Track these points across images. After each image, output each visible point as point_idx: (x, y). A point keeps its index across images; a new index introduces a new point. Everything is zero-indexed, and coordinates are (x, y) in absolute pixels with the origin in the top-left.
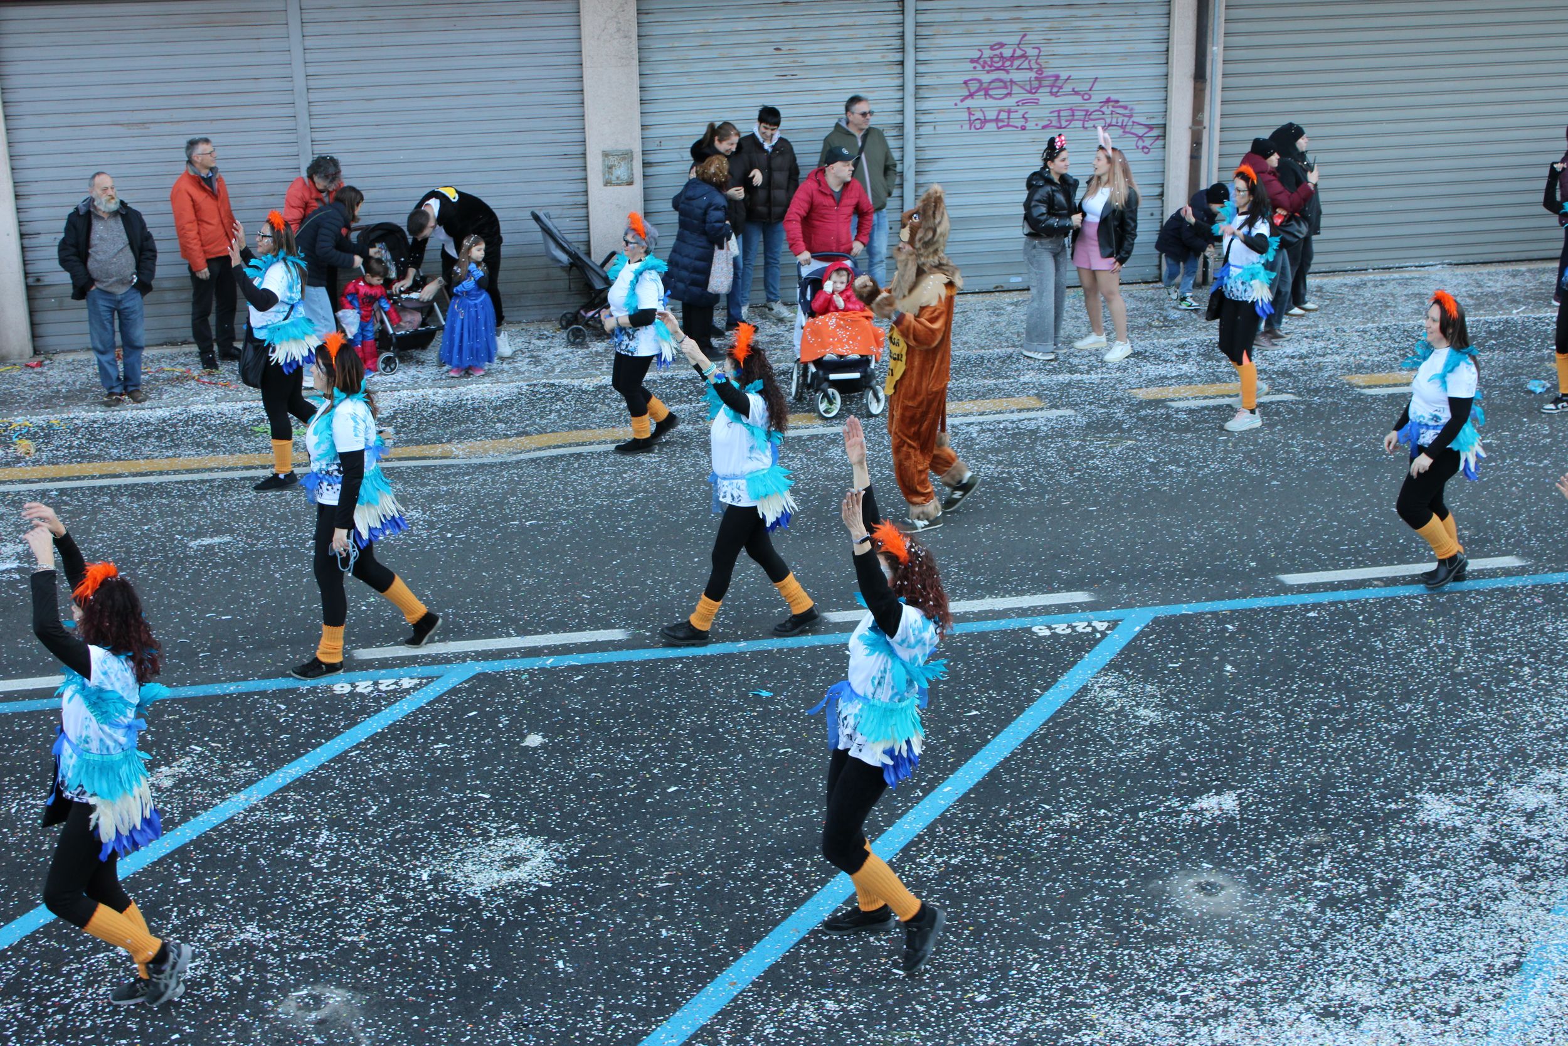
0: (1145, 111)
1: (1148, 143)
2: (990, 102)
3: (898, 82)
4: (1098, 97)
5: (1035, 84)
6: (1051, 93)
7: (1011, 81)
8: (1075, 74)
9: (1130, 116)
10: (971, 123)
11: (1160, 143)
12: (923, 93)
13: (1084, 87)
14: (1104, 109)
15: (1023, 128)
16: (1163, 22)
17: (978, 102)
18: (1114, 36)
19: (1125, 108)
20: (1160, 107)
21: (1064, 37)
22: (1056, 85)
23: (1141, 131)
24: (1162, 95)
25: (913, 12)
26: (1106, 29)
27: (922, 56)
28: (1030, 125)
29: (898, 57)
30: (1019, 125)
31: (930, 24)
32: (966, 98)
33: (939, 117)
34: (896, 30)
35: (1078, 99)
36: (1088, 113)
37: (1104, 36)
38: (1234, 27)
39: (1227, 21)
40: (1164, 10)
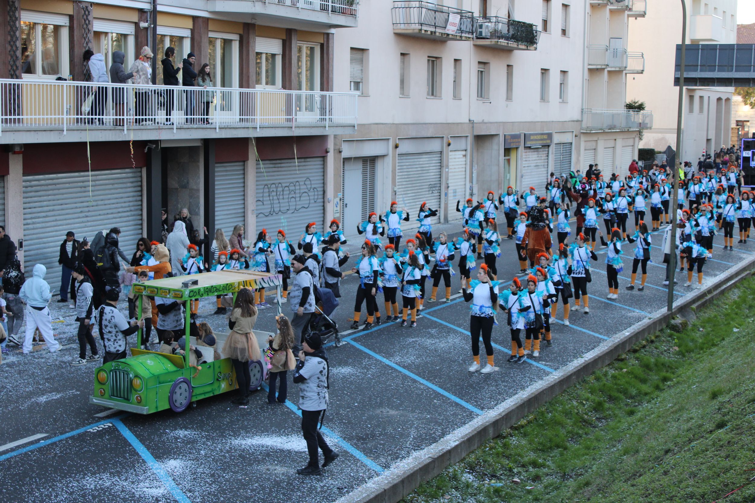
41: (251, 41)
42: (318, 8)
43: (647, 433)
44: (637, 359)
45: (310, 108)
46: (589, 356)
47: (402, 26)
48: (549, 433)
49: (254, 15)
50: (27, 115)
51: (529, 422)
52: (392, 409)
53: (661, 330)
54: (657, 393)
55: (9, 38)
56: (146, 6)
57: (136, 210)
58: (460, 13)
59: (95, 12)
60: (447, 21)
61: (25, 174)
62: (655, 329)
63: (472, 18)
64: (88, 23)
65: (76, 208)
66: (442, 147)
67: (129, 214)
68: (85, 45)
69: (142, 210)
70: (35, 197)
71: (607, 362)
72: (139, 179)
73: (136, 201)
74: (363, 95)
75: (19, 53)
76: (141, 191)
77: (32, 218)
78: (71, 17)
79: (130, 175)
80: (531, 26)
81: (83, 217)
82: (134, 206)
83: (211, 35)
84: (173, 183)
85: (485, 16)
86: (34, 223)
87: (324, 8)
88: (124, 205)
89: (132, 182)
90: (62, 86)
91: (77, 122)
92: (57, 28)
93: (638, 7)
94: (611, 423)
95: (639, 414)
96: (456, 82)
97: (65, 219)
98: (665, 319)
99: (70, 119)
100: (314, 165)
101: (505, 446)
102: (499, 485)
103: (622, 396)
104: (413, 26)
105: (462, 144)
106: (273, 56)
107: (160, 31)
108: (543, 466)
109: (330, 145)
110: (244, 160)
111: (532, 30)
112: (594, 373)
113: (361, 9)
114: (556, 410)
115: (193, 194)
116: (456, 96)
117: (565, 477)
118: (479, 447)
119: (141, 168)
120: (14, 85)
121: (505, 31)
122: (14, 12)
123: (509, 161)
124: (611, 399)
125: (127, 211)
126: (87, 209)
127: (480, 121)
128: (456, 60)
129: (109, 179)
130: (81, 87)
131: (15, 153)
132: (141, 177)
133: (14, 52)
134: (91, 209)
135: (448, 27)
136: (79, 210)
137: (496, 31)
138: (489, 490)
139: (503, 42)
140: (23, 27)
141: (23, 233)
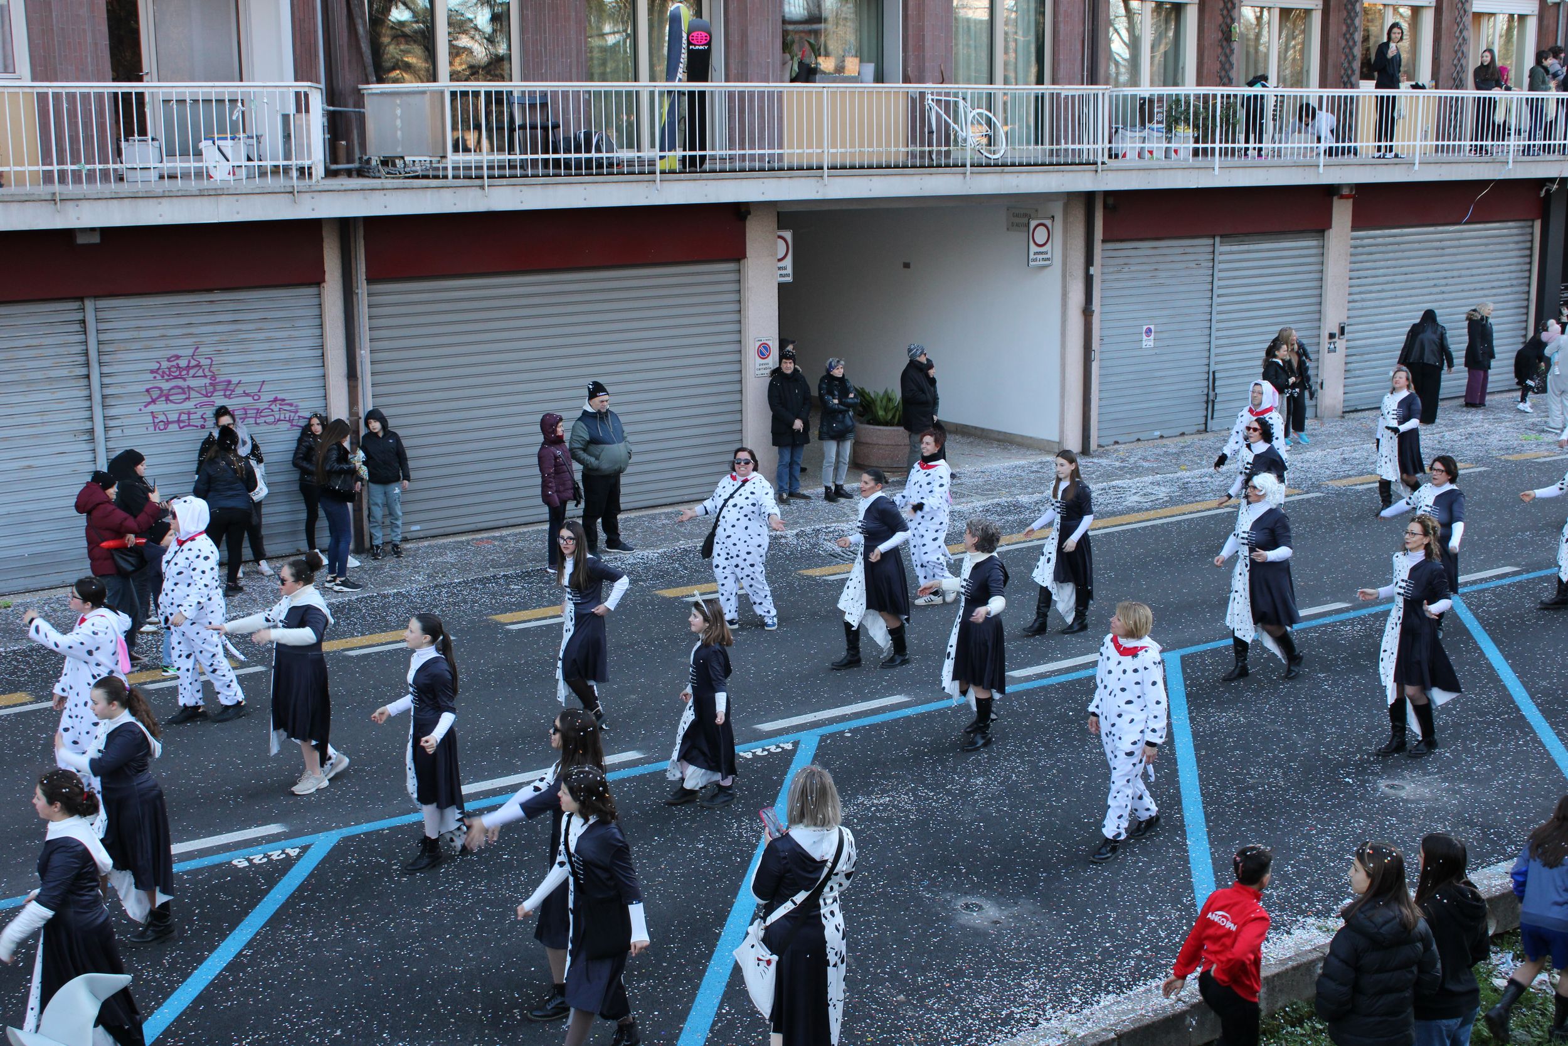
2: (171, 406)
3: (86, 393)
4: (266, 397)
5: (210, 389)
6: (225, 395)
7: (189, 387)
8: (245, 379)
9: (296, 412)
10: (155, 425)
12: (109, 401)
13: (255, 389)
14: (273, 407)
16: (317, 332)
17: (161, 406)
18: (277, 345)
19: (291, 405)
20: (321, 403)
21: (232, 348)
22: (229, 388)
24: (322, 392)
25: (94, 333)
26: (268, 340)
27: (106, 370)
29: (84, 371)
30: (199, 424)
31: (111, 342)
32: (149, 403)
33: (126, 421)
34: (80, 348)
35: (249, 400)
36: (259, 412)
37: (266, 346)
38: (377, 334)
39: (370, 329)
40: (317, 322)
50: (1362, 141)
55: (1344, 28)
57: (1521, 285)
61: (1355, 227)
64: (1464, 0)
65: (1428, 279)
67: (1508, 290)
68: (1457, 34)
69: (1529, 285)
70: (1367, 262)
72: (1529, 238)
73: (1521, 271)
75: (1357, 51)
76: (1531, 256)
77: (1360, 293)
79: (1515, 231)
81: (1437, 293)
82: (1517, 278)
86: (1363, 300)
88: (1501, 276)
89: (1517, 243)
90: (1417, 97)
91: (1437, 151)
92: (1416, 11)
97: (1410, 296)
99: (1426, 146)
119: (1533, 220)
120: (1346, 97)
125: (1506, 287)
126: (1443, 282)
129: (1480, 238)
130: (1446, 98)
131: (1342, 197)
132: (1532, 234)
133: (1351, 49)
134: (1450, 281)
136: (1432, 283)
140: (1366, 11)
141: (1346, 313)
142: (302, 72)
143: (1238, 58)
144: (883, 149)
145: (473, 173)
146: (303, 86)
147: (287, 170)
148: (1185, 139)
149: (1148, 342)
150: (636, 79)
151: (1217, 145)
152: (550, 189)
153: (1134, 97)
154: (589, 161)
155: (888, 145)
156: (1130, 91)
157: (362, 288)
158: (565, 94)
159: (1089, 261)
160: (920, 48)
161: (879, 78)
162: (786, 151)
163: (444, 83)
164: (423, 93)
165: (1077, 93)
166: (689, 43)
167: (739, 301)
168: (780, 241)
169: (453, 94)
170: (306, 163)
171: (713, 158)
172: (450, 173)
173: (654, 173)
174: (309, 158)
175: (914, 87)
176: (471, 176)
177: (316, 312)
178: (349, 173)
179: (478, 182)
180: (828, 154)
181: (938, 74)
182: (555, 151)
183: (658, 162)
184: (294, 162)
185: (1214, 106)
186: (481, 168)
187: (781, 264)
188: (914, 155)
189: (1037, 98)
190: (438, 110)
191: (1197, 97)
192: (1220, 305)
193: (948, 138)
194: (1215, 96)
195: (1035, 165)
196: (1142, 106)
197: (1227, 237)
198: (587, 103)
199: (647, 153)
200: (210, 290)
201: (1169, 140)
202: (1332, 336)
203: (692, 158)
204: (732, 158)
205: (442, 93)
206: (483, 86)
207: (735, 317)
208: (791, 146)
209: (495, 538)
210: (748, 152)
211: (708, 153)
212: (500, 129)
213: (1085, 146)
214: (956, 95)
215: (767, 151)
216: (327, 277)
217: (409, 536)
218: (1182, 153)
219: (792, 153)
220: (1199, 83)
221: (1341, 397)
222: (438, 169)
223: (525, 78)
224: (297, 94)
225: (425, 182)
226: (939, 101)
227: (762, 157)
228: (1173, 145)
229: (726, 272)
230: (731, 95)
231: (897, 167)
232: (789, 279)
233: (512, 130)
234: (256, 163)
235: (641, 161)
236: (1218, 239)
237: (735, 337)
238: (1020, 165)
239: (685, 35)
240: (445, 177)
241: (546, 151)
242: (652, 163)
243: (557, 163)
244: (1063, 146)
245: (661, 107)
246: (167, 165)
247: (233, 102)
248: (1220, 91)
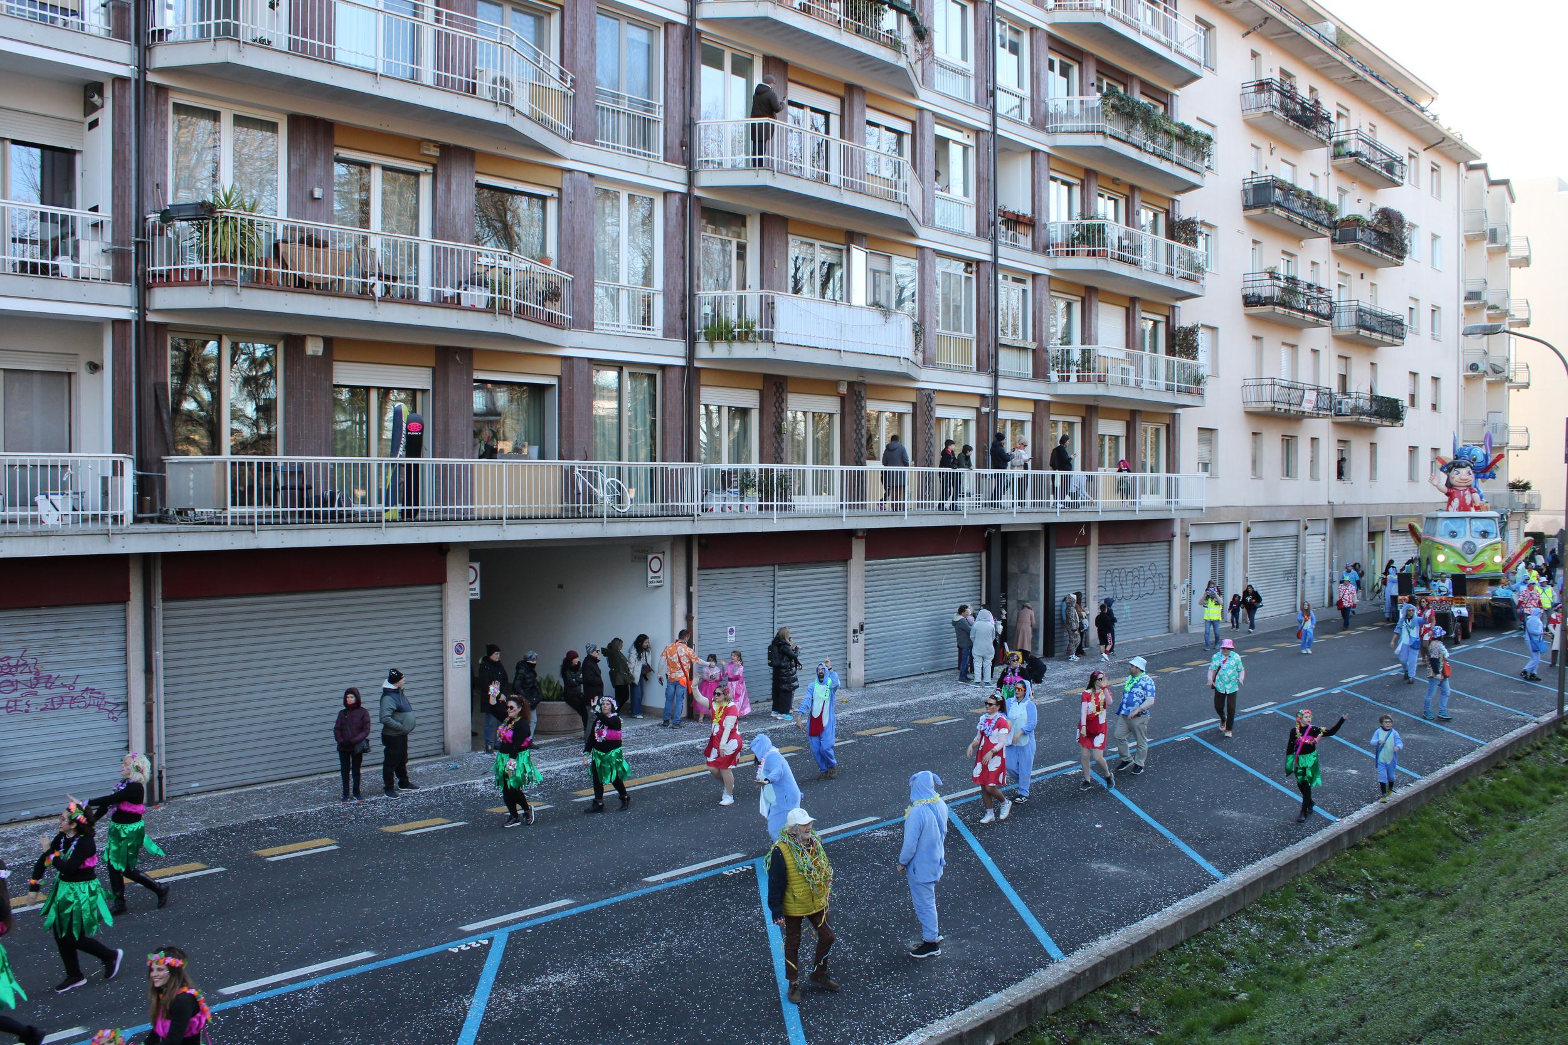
0: (113, 694)
1: (116, 715)
4: (80, 688)
5: (35, 682)
6: (46, 687)
7: (17, 681)
8: (62, 674)
9: (103, 699)
11: (124, 714)
13: (71, 682)
14: (84, 694)
15: (27, 711)
16: (122, 638)
18: (90, 648)
19: (99, 693)
20: (122, 691)
21: (54, 650)
22: (49, 682)
23: (111, 707)
24: (124, 683)
26: (83, 644)
28: (32, 709)
30: (25, 708)
35: (66, 690)
36: (73, 697)
37: (82, 648)
38: (169, 639)
39: (164, 635)
40: (123, 630)
41: (1094, 423)
42: (1164, 388)
43: (1529, 852)
44: (1519, 767)
45: (1155, 491)
46: (1461, 762)
47: (1254, 405)
48: (1414, 846)
49: (1096, 397)
50: (868, 500)
51: (1390, 833)
52: (1234, 810)
53: (1550, 736)
54: (1543, 806)
55: (855, 427)
56: (988, 392)
57: (975, 595)
58: (1317, 390)
59: (938, 399)
60: (1302, 398)
61: (867, 558)
62: (1542, 734)
63: (1330, 394)
64: (930, 409)
66: (1299, 531)
68: (927, 431)
70: (876, 581)
71: (1484, 769)
72: (979, 564)
73: (975, 586)
74: (1211, 477)
75: (864, 441)
76: (981, 575)
77: (873, 602)
78: (914, 405)
79: (970, 560)
80: (1396, 401)
83: (1053, 418)
84: (1012, 568)
85: (1344, 391)
86: (875, 607)
87: (1169, 389)
89: (972, 567)
91: (921, 507)
92: (901, 415)
93: (1521, 378)
94: (1487, 838)
95: (1520, 831)
96: (1314, 462)
98: (1554, 724)
100: (1160, 549)
101: (1362, 857)
102: (1353, 899)
103: (1501, 809)
104: (1265, 404)
105: (1320, 527)
106: (1117, 437)
107: (1001, 415)
108: (1405, 882)
109: (1177, 529)
110: (1085, 543)
111: (1397, 407)
112: (1467, 781)
113: (1209, 387)
114: (1423, 822)
115: (1033, 580)
116: (1314, 476)
117: (1431, 894)
118: (1331, 857)
119: (981, 553)
120: (859, 471)
121: (1367, 406)
122: (860, 402)
123: (1373, 545)
124: (1488, 811)
127: (1341, 502)
128: (1313, 439)
130: (922, 472)
131: (858, 537)
132: (981, 562)
133: (860, 440)
135: (1304, 404)
137: (1356, 407)
138: (1340, 904)
139: (1365, 419)
140: (869, 416)
141: (864, 616)
142: (119, 446)
143: (787, 446)
144: (545, 505)
145: (247, 521)
146: (119, 457)
147: (104, 517)
148: (753, 499)
149: (731, 638)
150: (368, 455)
151: (775, 503)
152: (304, 534)
153: (718, 470)
154: (333, 513)
155: (549, 502)
156: (714, 466)
157: (159, 606)
158: (317, 465)
159: (689, 583)
160: (571, 436)
161: (542, 456)
162: (476, 506)
163: (226, 456)
164: (211, 463)
165: (679, 468)
166: (407, 431)
167: (441, 614)
168: (471, 570)
169: (233, 464)
170: (119, 513)
171: (424, 511)
172: (229, 521)
173: (380, 521)
174: (122, 508)
175: (567, 463)
176: (245, 523)
177: (121, 623)
178: (152, 520)
179: (250, 527)
180: (506, 508)
181: (583, 454)
182: (308, 506)
183: (384, 514)
184: (110, 512)
185: (772, 476)
186: (251, 517)
187: (472, 586)
188: (567, 510)
189: (651, 470)
190: (222, 475)
191: (761, 470)
192: (779, 611)
193: (591, 498)
194: (772, 470)
195: (652, 516)
196: (723, 476)
197: (783, 565)
198: (333, 471)
199: (375, 508)
200: (38, 607)
201: (742, 499)
202: (855, 631)
203: (409, 511)
204: (437, 511)
205: (225, 463)
206: (256, 459)
207: (438, 624)
208: (480, 503)
209: (257, 791)
210: (449, 507)
211: (420, 507)
212: (268, 488)
213: (686, 504)
214: (596, 468)
215: (462, 507)
216: (132, 596)
217: (189, 791)
218: (751, 509)
219: (480, 507)
220: (761, 462)
221: (863, 673)
222: (220, 518)
223: (286, 453)
224: (115, 463)
225: (210, 527)
226: (584, 472)
227: (459, 510)
228: (745, 503)
229: (432, 592)
230: (437, 466)
231: (555, 518)
232: (478, 597)
233: (276, 490)
234: (80, 512)
235: (371, 514)
236: (776, 567)
237: (438, 639)
238: (642, 516)
239: (404, 425)
240: (226, 524)
241: (301, 505)
242: (379, 514)
243: (309, 514)
244: (670, 504)
245: (387, 474)
246: (8, 513)
247: (64, 467)
248: (776, 467)
